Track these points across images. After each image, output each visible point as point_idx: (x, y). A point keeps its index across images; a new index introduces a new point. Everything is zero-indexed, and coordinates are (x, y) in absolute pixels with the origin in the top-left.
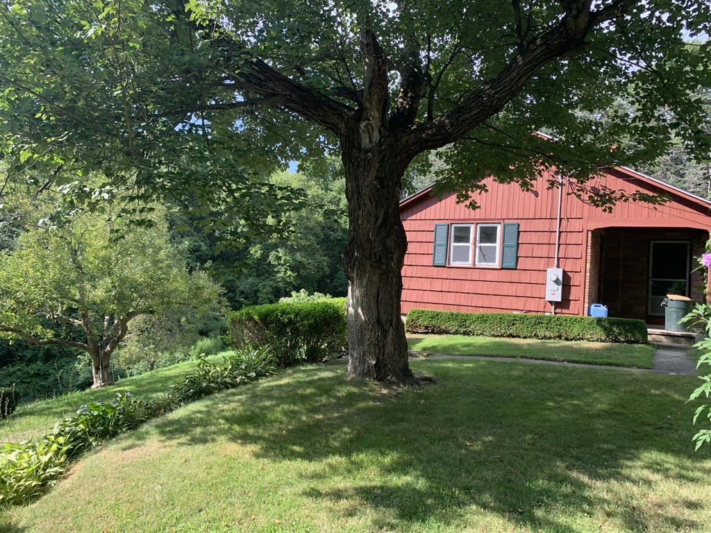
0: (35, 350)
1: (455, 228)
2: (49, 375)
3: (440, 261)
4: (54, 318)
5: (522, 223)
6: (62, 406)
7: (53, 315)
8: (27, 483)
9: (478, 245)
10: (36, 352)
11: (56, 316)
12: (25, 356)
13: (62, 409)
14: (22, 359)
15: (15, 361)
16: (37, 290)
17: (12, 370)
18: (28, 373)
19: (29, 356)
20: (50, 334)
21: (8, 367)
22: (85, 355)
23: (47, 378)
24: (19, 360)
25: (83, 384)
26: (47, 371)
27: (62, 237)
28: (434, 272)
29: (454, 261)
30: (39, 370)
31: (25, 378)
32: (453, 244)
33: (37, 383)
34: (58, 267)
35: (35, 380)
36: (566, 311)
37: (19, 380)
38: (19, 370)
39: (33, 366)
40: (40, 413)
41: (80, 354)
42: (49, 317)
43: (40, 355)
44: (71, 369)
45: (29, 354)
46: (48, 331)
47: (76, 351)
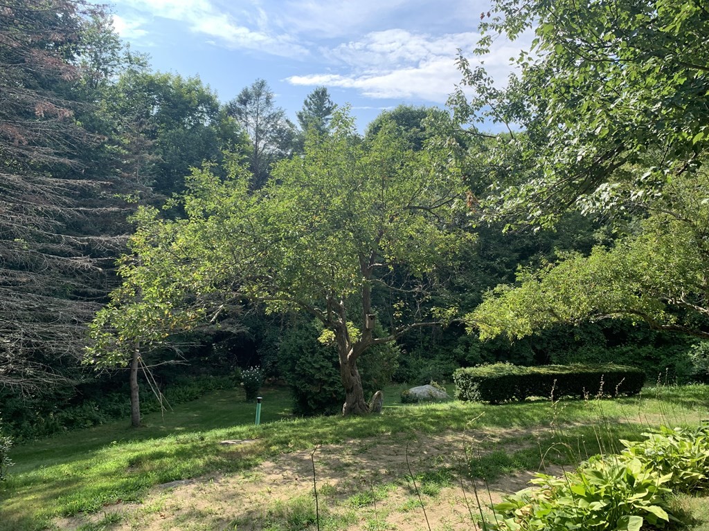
0: (646, 333)
2: (661, 360)
4: (676, 303)
6: (689, 397)
7: (676, 300)
8: (694, 474)
10: (648, 335)
11: (678, 302)
12: (636, 338)
13: (690, 399)
14: (634, 340)
15: (627, 341)
16: (663, 274)
17: (625, 350)
18: (639, 354)
19: (640, 338)
20: (673, 319)
21: (621, 346)
22: (699, 345)
23: (658, 363)
24: (631, 341)
25: (697, 375)
26: (659, 355)
27: (686, 220)
30: (650, 354)
31: (637, 359)
33: (648, 366)
34: (682, 251)
35: (646, 363)
37: (631, 360)
38: (631, 350)
39: (644, 348)
40: (668, 398)
41: (694, 343)
42: (671, 303)
43: (652, 338)
44: (684, 357)
45: (640, 337)
46: (671, 316)
47: (690, 339)
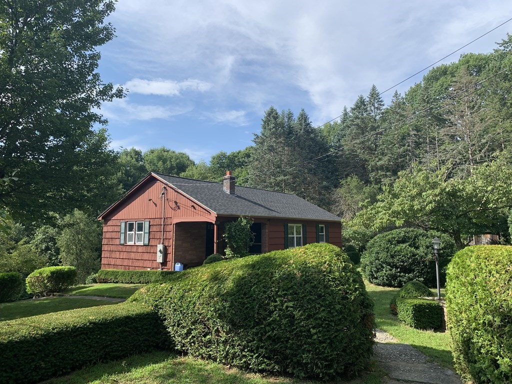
1: (129, 223)
3: (122, 242)
5: (151, 220)
9: (137, 233)
28: (120, 248)
29: (129, 241)
32: (128, 233)
36: (166, 267)
